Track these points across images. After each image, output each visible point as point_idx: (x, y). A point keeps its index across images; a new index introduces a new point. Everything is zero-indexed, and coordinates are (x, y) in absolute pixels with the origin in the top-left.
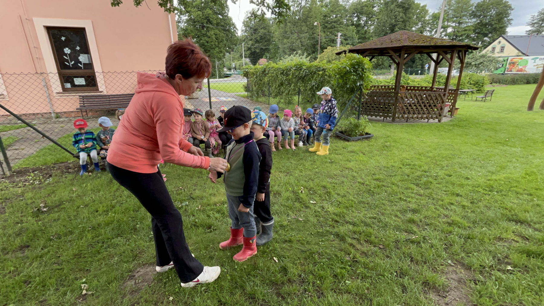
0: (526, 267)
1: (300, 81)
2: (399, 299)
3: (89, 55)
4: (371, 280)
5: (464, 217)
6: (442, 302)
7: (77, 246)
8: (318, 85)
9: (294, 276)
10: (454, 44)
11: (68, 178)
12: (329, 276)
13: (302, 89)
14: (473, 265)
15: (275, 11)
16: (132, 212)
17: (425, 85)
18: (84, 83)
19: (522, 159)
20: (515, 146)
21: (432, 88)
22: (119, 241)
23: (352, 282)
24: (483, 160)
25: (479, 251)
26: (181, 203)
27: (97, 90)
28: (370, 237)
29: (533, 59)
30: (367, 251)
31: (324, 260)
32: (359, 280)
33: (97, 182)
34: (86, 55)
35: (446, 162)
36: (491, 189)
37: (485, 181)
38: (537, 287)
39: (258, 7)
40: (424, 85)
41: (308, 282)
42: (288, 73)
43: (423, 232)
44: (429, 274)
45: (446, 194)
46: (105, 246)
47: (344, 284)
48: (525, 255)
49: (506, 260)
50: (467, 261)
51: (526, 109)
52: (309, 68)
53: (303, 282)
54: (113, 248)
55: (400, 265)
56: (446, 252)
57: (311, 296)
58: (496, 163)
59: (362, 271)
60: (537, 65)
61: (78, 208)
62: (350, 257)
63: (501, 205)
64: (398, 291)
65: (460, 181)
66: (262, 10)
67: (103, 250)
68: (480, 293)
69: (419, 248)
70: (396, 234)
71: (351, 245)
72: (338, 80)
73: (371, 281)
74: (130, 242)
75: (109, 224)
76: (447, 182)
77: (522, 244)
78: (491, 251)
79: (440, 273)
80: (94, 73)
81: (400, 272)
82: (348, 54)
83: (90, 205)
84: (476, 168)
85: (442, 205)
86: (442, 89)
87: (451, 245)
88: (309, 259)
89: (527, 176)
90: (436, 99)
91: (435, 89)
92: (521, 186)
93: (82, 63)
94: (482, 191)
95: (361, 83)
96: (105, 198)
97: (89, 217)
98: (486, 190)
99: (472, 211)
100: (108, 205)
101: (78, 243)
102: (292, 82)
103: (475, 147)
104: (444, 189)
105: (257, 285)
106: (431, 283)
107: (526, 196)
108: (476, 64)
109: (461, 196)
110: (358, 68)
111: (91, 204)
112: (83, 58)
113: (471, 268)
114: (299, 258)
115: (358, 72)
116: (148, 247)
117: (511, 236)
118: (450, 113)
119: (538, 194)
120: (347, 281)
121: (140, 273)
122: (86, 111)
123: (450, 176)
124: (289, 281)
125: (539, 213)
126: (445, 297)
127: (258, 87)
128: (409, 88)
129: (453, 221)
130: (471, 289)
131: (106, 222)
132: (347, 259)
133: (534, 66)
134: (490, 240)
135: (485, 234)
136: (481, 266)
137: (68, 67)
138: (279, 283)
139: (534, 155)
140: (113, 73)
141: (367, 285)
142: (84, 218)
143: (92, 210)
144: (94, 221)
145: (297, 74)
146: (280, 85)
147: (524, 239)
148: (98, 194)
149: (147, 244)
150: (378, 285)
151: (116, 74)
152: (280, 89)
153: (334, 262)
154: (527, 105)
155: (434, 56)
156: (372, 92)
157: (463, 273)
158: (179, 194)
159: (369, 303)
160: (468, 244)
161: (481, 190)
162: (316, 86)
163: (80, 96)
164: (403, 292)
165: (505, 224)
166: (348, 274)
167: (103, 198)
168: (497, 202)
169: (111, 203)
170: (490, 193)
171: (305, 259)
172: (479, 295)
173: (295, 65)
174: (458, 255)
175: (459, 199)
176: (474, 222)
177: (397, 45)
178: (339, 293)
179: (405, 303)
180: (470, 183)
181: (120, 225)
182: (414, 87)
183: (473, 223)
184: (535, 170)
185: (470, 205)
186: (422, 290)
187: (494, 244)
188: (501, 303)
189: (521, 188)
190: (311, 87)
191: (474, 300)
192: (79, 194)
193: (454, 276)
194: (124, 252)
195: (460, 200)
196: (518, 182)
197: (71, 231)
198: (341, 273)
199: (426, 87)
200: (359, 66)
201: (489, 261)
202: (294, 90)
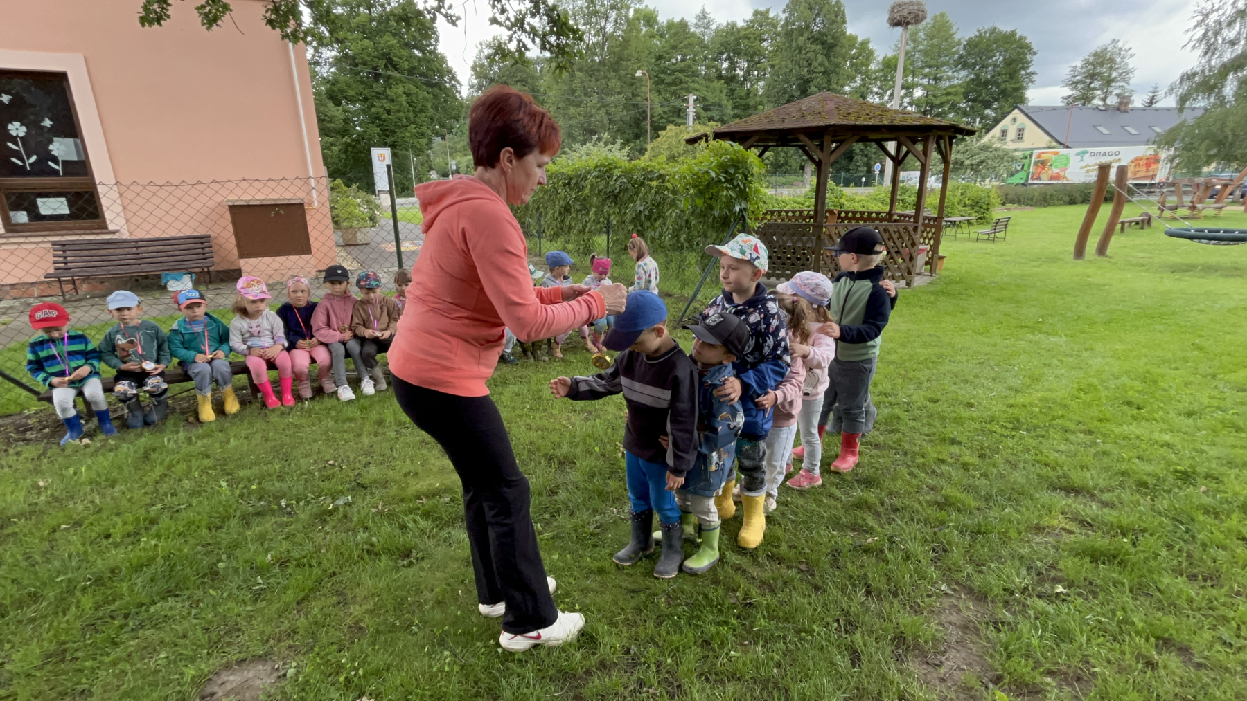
0: (1091, 584)
1: (609, 202)
2: (845, 682)
3: (79, 141)
4: (785, 643)
5: (968, 488)
6: (934, 676)
7: (52, 632)
8: (651, 211)
9: (614, 653)
10: (928, 122)
11: (25, 455)
12: (692, 644)
13: (614, 220)
14: (991, 590)
15: (549, 43)
16: (205, 532)
17: (876, 209)
18: (66, 211)
19: (1070, 359)
20: (1056, 334)
21: (890, 214)
22: (171, 608)
23: (745, 653)
24: (998, 365)
25: (1000, 557)
26: (334, 499)
27: (103, 227)
28: (778, 547)
29: (1078, 154)
30: (775, 579)
31: (680, 609)
32: (759, 648)
33: (105, 461)
34: (70, 141)
35: (926, 372)
36: (1016, 424)
37: (1004, 408)
38: (1114, 624)
39: (511, 32)
40: (875, 207)
41: (645, 663)
42: (582, 183)
43: (887, 526)
44: (904, 619)
45: (930, 441)
46: (131, 624)
47: (725, 660)
48: (1088, 560)
49: (1053, 573)
50: (977, 582)
51: (1072, 256)
52: (627, 173)
53: (635, 665)
54: (154, 626)
55: (845, 606)
56: (936, 567)
57: (654, 694)
58: (1022, 370)
59: (765, 626)
60: (1087, 166)
61: (54, 531)
62: (737, 597)
63: (1038, 458)
64: (843, 663)
65: (955, 412)
66: (519, 41)
67: (126, 636)
68: (1006, 649)
69: (882, 564)
70: (833, 536)
71: (738, 568)
72: (693, 201)
73: (784, 648)
74: (202, 609)
75: (142, 566)
76: (930, 416)
77: (1080, 537)
78: (1022, 558)
79: (925, 614)
80: (94, 185)
81: (846, 621)
82: (713, 143)
83: (86, 523)
84: (985, 382)
85: (924, 465)
86: (910, 217)
87: (945, 551)
88: (646, 609)
89: (1082, 394)
90: (900, 237)
91: (896, 217)
92: (1072, 416)
93: (60, 159)
94: (999, 431)
95: (743, 205)
96: (129, 500)
97: (85, 552)
98: (1007, 428)
99: (981, 475)
100: (137, 520)
101: (55, 624)
102: (591, 205)
103: (980, 338)
104: (926, 430)
105: (528, 682)
106: (910, 638)
107: (1082, 435)
108: (972, 165)
109: (960, 443)
110: (735, 173)
111: (92, 518)
112: (61, 148)
113: (986, 597)
114: (622, 609)
115: (735, 183)
116: (251, 617)
117: (1059, 521)
118: (929, 267)
119: (1103, 430)
120: (732, 653)
121: (228, 687)
122: (73, 282)
123: (936, 401)
124: (603, 665)
125: (1107, 469)
126: (939, 666)
128: (843, 215)
129: (946, 498)
130: (989, 642)
131: (135, 561)
132: (732, 601)
133: (1082, 168)
134: (1020, 533)
135: (1010, 522)
136: (1005, 590)
137: (21, 171)
138: (580, 672)
139: (1092, 349)
140: (144, 186)
141: (776, 657)
142: (70, 556)
143: (93, 535)
144: (99, 561)
145: (601, 187)
146: (563, 210)
147: (1084, 526)
148: (109, 491)
149: (249, 608)
150: (800, 653)
151: (155, 189)
152: (562, 221)
153: (702, 612)
154: (1072, 248)
155: (891, 146)
156: (768, 226)
157: (970, 610)
158: (328, 478)
159: (783, 698)
160: (978, 546)
161: (996, 428)
162: (647, 213)
163: (54, 243)
164: (853, 665)
165: (1045, 497)
166: (734, 635)
167: (124, 503)
168: (1028, 451)
169: (148, 512)
170: (1014, 433)
171: (638, 610)
172: (1005, 654)
173: (597, 167)
174: (959, 570)
175: (955, 449)
176: (988, 498)
177: (816, 124)
178: (716, 681)
179: (857, 688)
180: (975, 415)
181: (172, 567)
182: (854, 213)
183: (986, 500)
184: (1095, 381)
185: (976, 461)
186: (892, 655)
187: (1028, 542)
188: (1047, 666)
189: (1071, 420)
190: (634, 215)
191: (997, 666)
192: (57, 494)
193: (954, 618)
194: (184, 637)
195: (957, 451)
196: (1065, 406)
197: (35, 594)
198: (718, 633)
199: (878, 213)
200: (737, 168)
201: (1020, 578)
202: (597, 222)
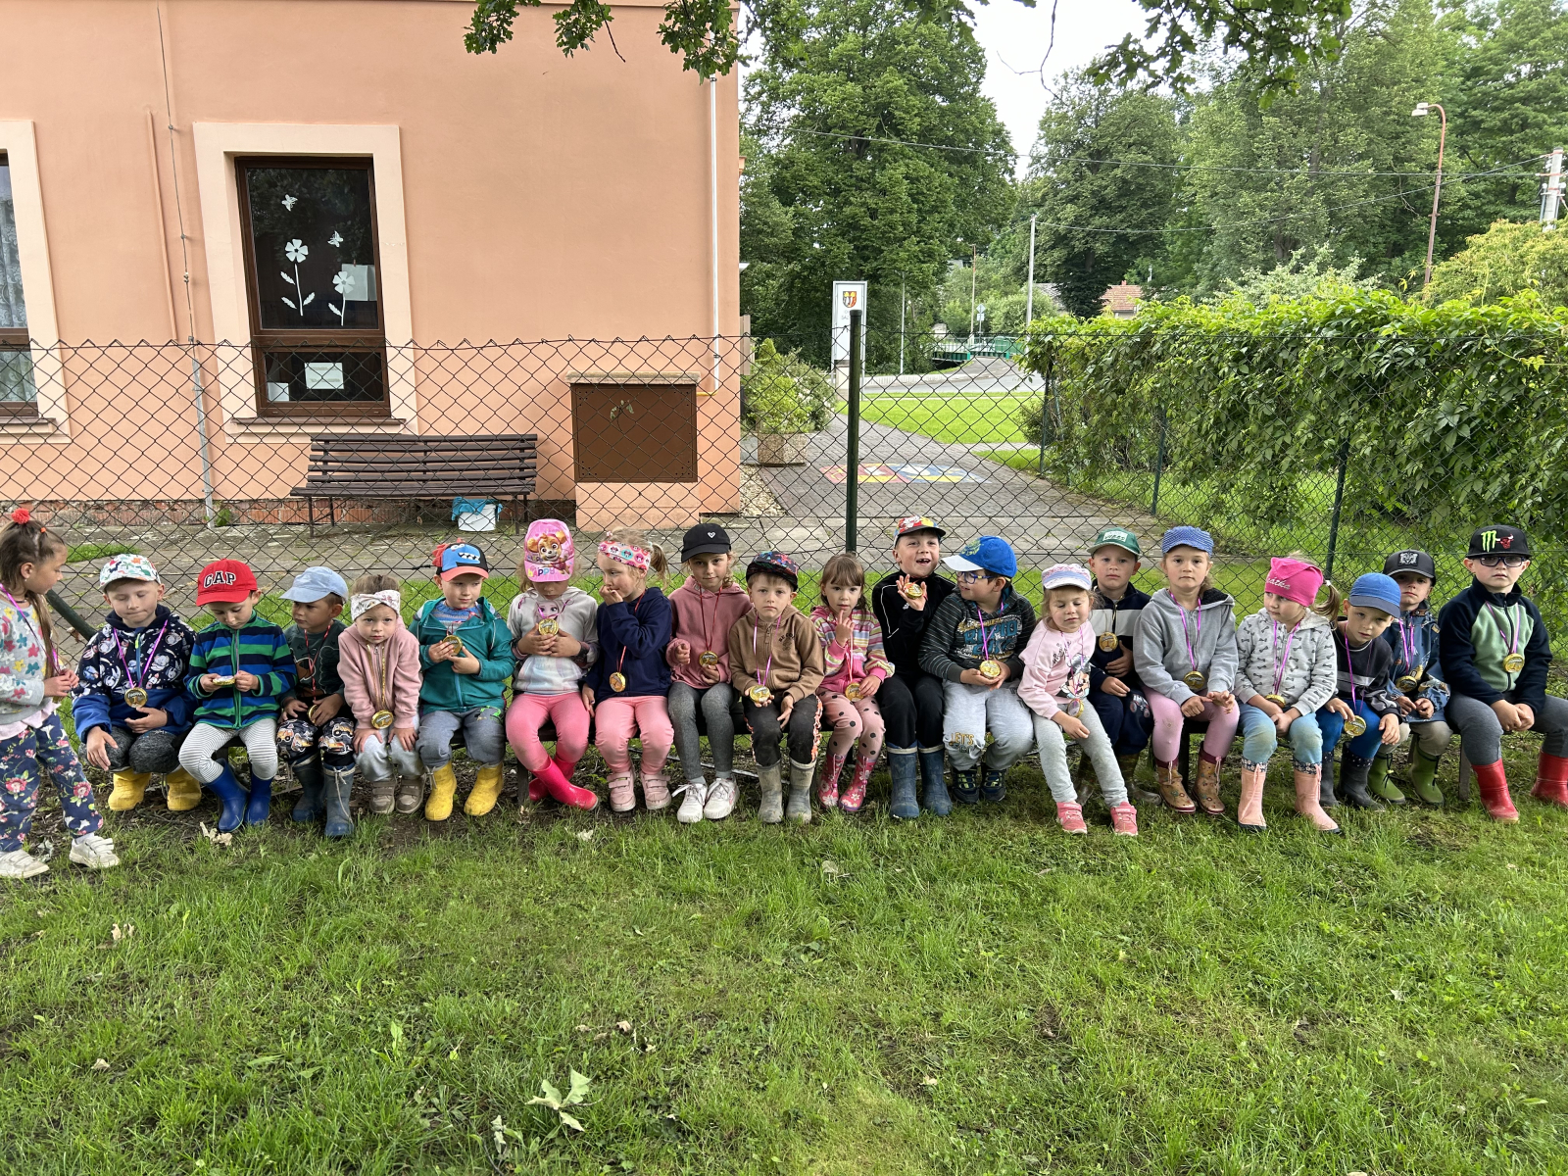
1: (1354, 400)
3: (373, 269)
27: (386, 413)
33: (228, 900)
34: (363, 270)
52: (1418, 333)
61: (81, 1070)
80: (381, 344)
83: (137, 1065)
93: (344, 299)
96: (225, 1024)
111: (148, 1056)
112: (349, 282)
122: (329, 503)
127: (1102, 423)
145: (1337, 365)
162: (1466, 432)
163: (315, 438)
167: (215, 1030)
169: (242, 1072)
202: (1315, 445)
